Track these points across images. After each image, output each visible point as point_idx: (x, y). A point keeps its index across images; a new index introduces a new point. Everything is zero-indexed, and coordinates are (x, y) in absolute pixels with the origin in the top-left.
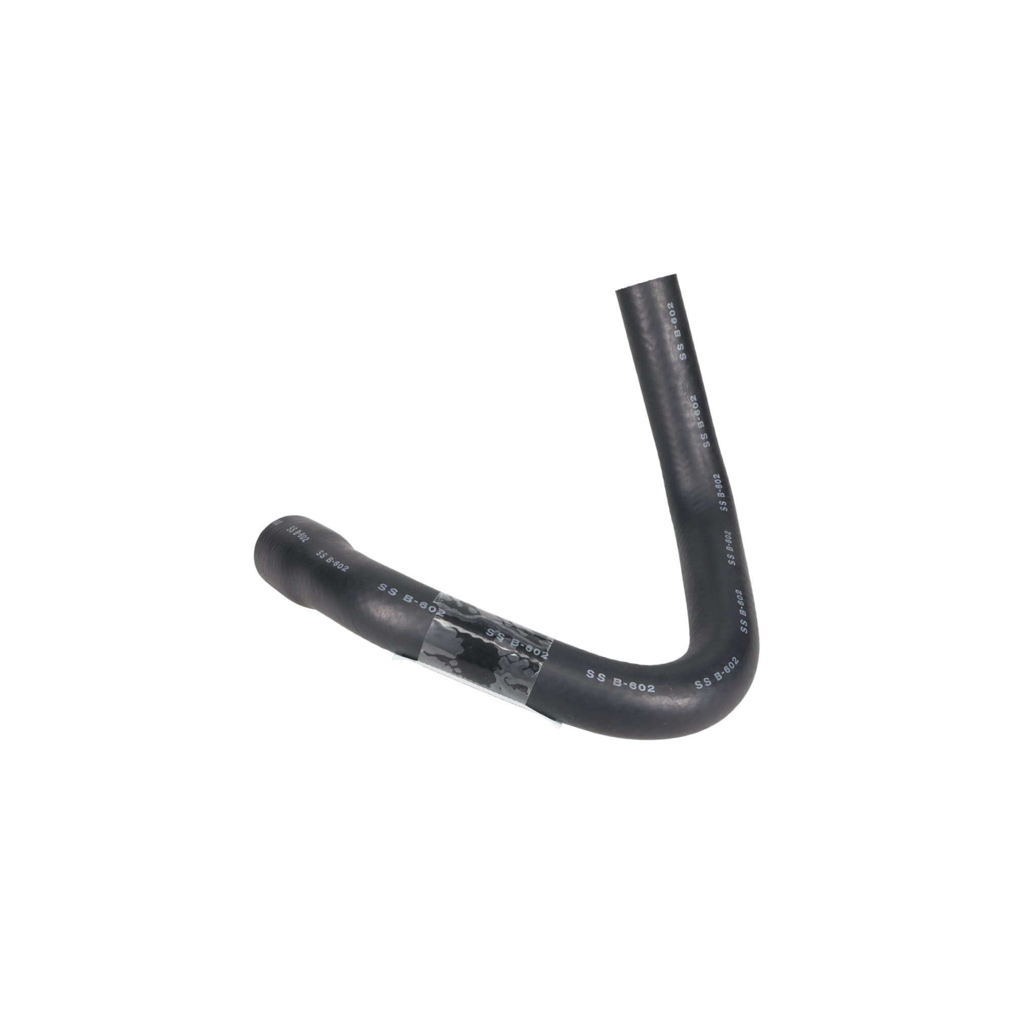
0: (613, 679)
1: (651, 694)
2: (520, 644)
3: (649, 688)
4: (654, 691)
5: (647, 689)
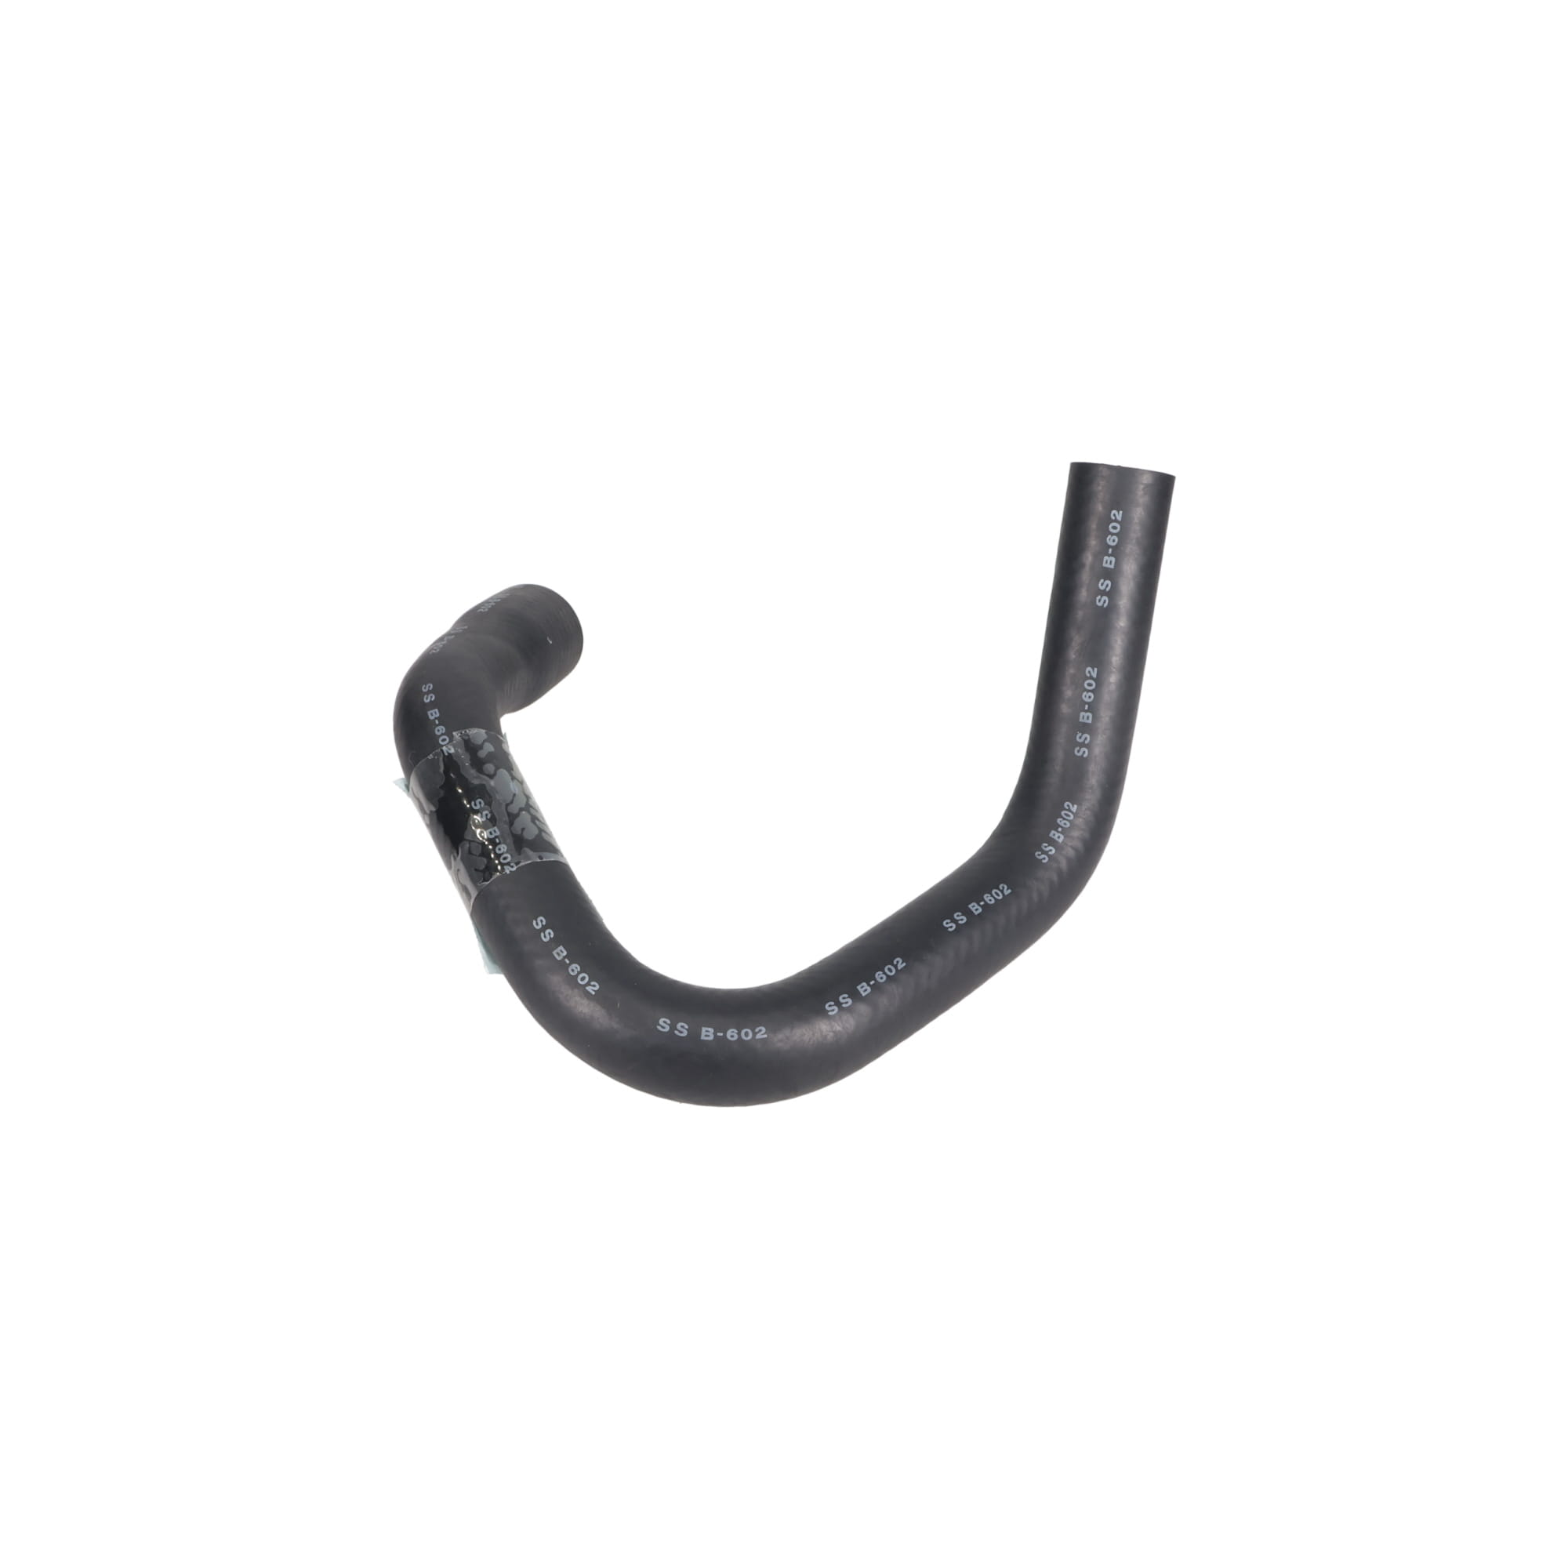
0: (559, 946)
1: (587, 994)
2: (496, 837)
3: (590, 985)
4: (593, 993)
5: (588, 984)
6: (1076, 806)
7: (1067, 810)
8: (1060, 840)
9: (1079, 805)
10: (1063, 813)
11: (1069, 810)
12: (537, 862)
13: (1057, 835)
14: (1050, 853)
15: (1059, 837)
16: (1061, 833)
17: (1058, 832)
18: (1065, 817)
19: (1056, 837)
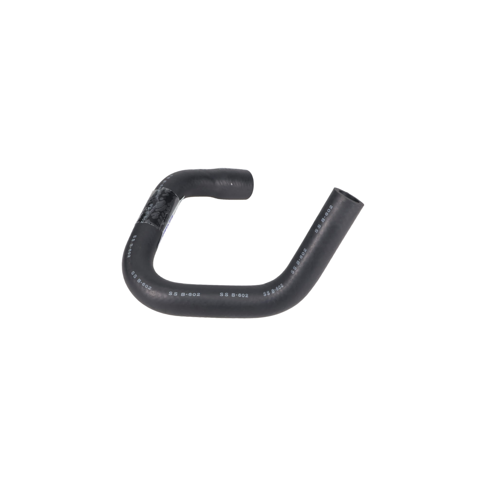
6: (283, 286)
7: (280, 286)
8: (273, 293)
9: (284, 286)
10: (279, 286)
11: (281, 286)
12: (149, 224)
13: (273, 291)
14: (268, 294)
15: (273, 292)
16: (275, 291)
17: (274, 290)
18: (279, 287)
19: (272, 291)
